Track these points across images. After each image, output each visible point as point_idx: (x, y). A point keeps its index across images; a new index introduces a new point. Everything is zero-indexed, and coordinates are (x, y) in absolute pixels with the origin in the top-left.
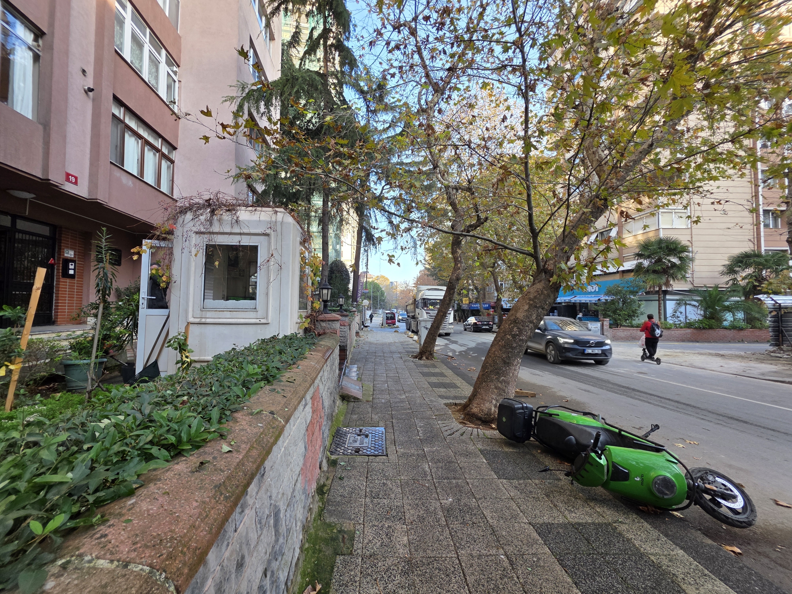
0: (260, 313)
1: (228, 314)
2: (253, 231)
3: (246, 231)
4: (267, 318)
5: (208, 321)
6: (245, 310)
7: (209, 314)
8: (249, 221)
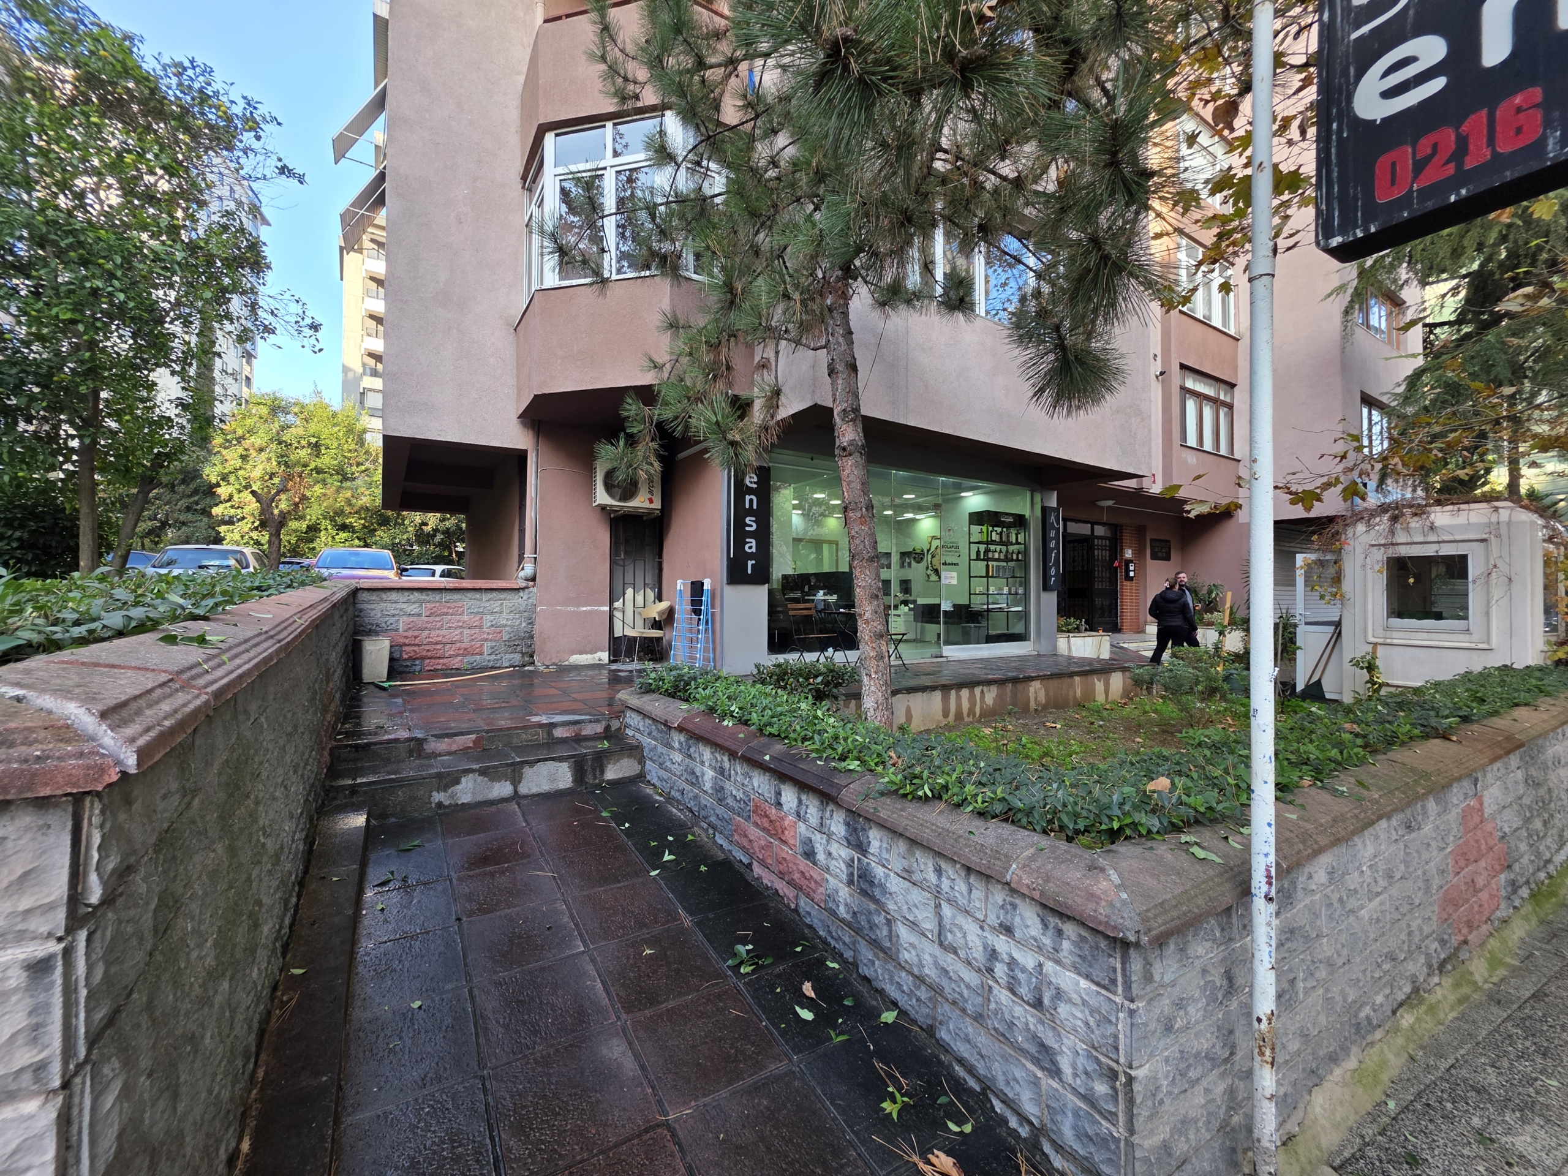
0: (1476, 636)
1: (1425, 636)
2: (1458, 538)
3: (1446, 538)
4: (1488, 642)
5: (1396, 641)
6: (1452, 632)
7: (1395, 634)
8: (1450, 526)
